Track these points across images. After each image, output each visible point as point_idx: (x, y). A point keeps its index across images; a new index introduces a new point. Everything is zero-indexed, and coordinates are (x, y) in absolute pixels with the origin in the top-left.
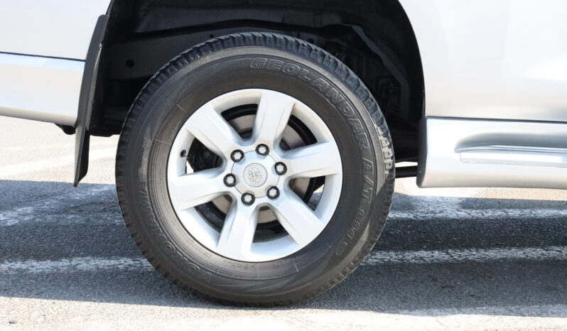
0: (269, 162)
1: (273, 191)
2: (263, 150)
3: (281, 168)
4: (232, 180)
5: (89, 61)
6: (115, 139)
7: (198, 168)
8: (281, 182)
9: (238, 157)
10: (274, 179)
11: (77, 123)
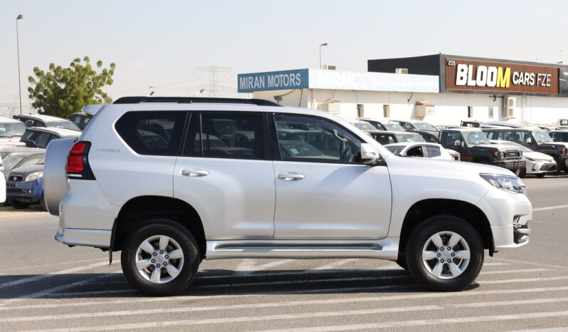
0: (164, 255)
1: (165, 264)
2: (162, 252)
3: (167, 257)
4: (154, 261)
5: (112, 230)
6: (121, 251)
7: (144, 258)
8: (167, 261)
9: (155, 254)
10: (165, 260)
11: (110, 247)
